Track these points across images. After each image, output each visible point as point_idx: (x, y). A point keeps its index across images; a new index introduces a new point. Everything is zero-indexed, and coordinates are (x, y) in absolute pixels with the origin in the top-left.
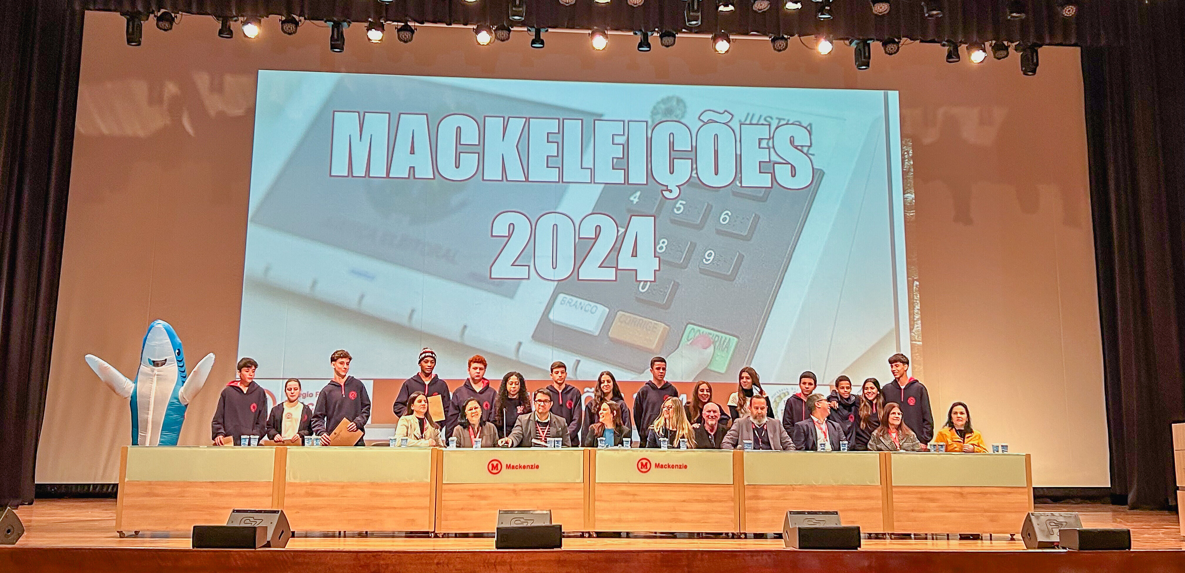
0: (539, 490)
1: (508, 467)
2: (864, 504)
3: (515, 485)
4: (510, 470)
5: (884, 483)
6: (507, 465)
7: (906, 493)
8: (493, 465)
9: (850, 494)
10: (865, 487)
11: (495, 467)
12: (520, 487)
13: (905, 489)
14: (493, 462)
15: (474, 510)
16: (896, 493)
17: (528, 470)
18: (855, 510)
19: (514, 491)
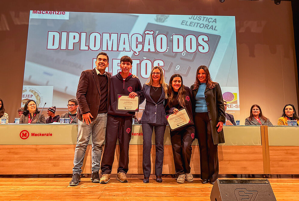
0: (51, 149)
1: (33, 135)
2: (252, 157)
3: (36, 145)
4: (34, 137)
5: (264, 144)
6: (32, 134)
7: (278, 150)
8: (23, 133)
9: (243, 150)
10: (252, 146)
11: (24, 135)
12: (40, 147)
13: (277, 148)
14: (24, 132)
15: (10, 161)
16: (271, 150)
17: (45, 137)
18: (246, 160)
19: (36, 149)
